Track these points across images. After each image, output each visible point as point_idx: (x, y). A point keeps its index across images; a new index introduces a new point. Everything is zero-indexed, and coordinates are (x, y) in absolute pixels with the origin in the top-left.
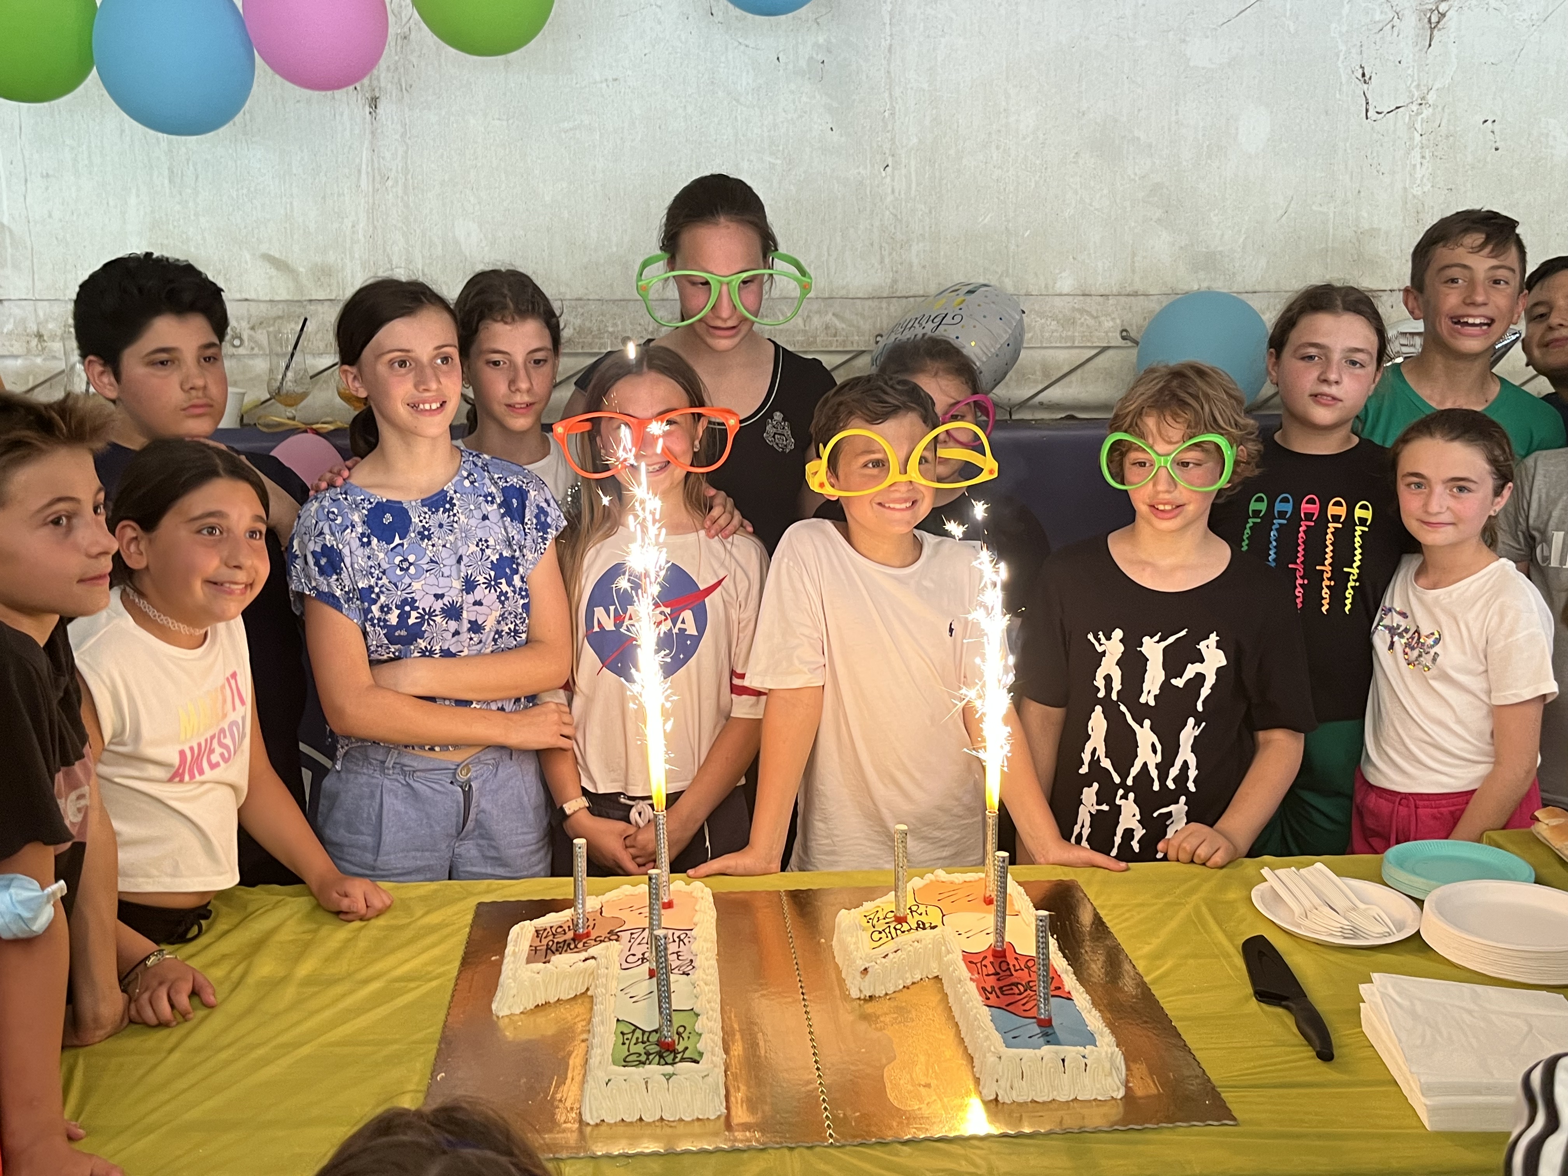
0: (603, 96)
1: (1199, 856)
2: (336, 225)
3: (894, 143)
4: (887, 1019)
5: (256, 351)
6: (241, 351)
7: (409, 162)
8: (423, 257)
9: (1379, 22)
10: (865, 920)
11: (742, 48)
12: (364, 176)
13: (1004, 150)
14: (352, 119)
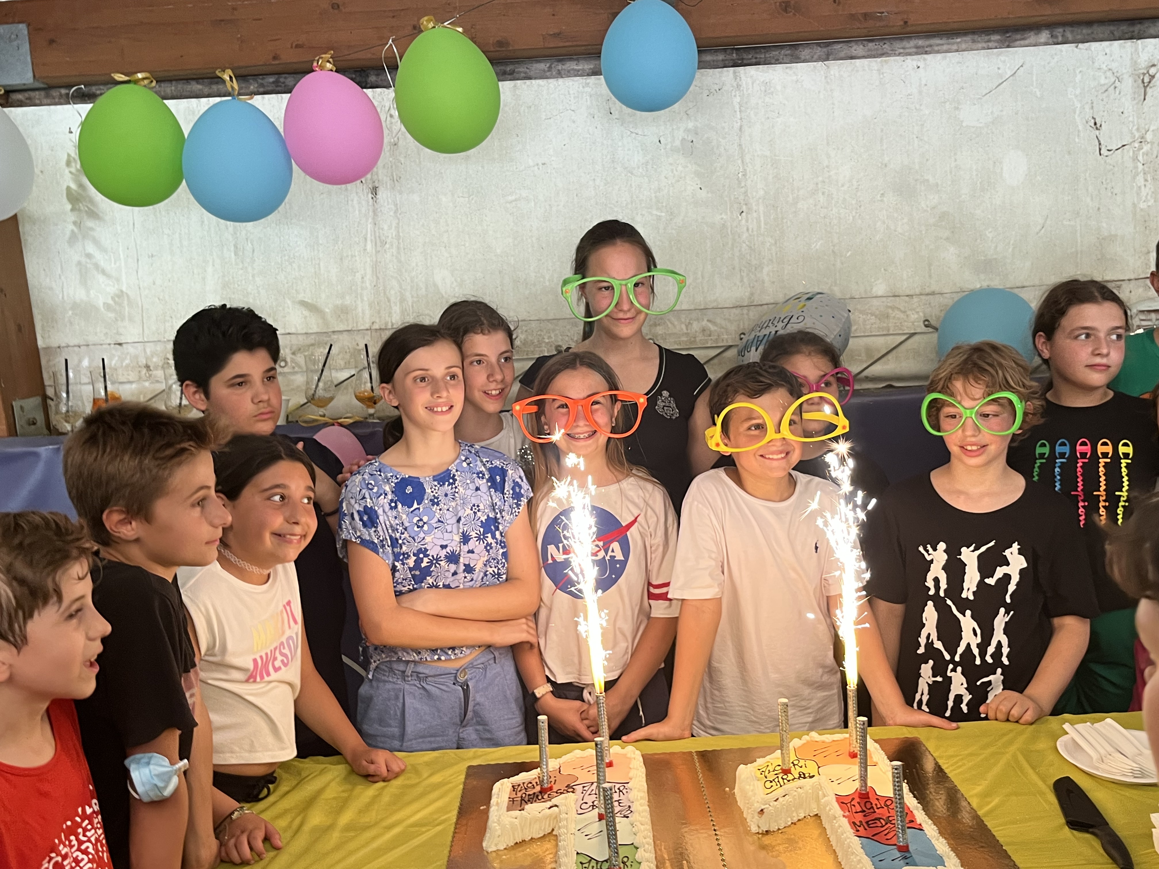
0: (535, 176)
1: (1013, 716)
2: (350, 278)
3: (747, 195)
4: (781, 848)
5: (296, 369)
6: (286, 370)
7: (400, 230)
8: (412, 297)
9: (1104, 85)
10: (759, 772)
11: (633, 135)
12: (369, 242)
13: (828, 195)
14: (359, 203)
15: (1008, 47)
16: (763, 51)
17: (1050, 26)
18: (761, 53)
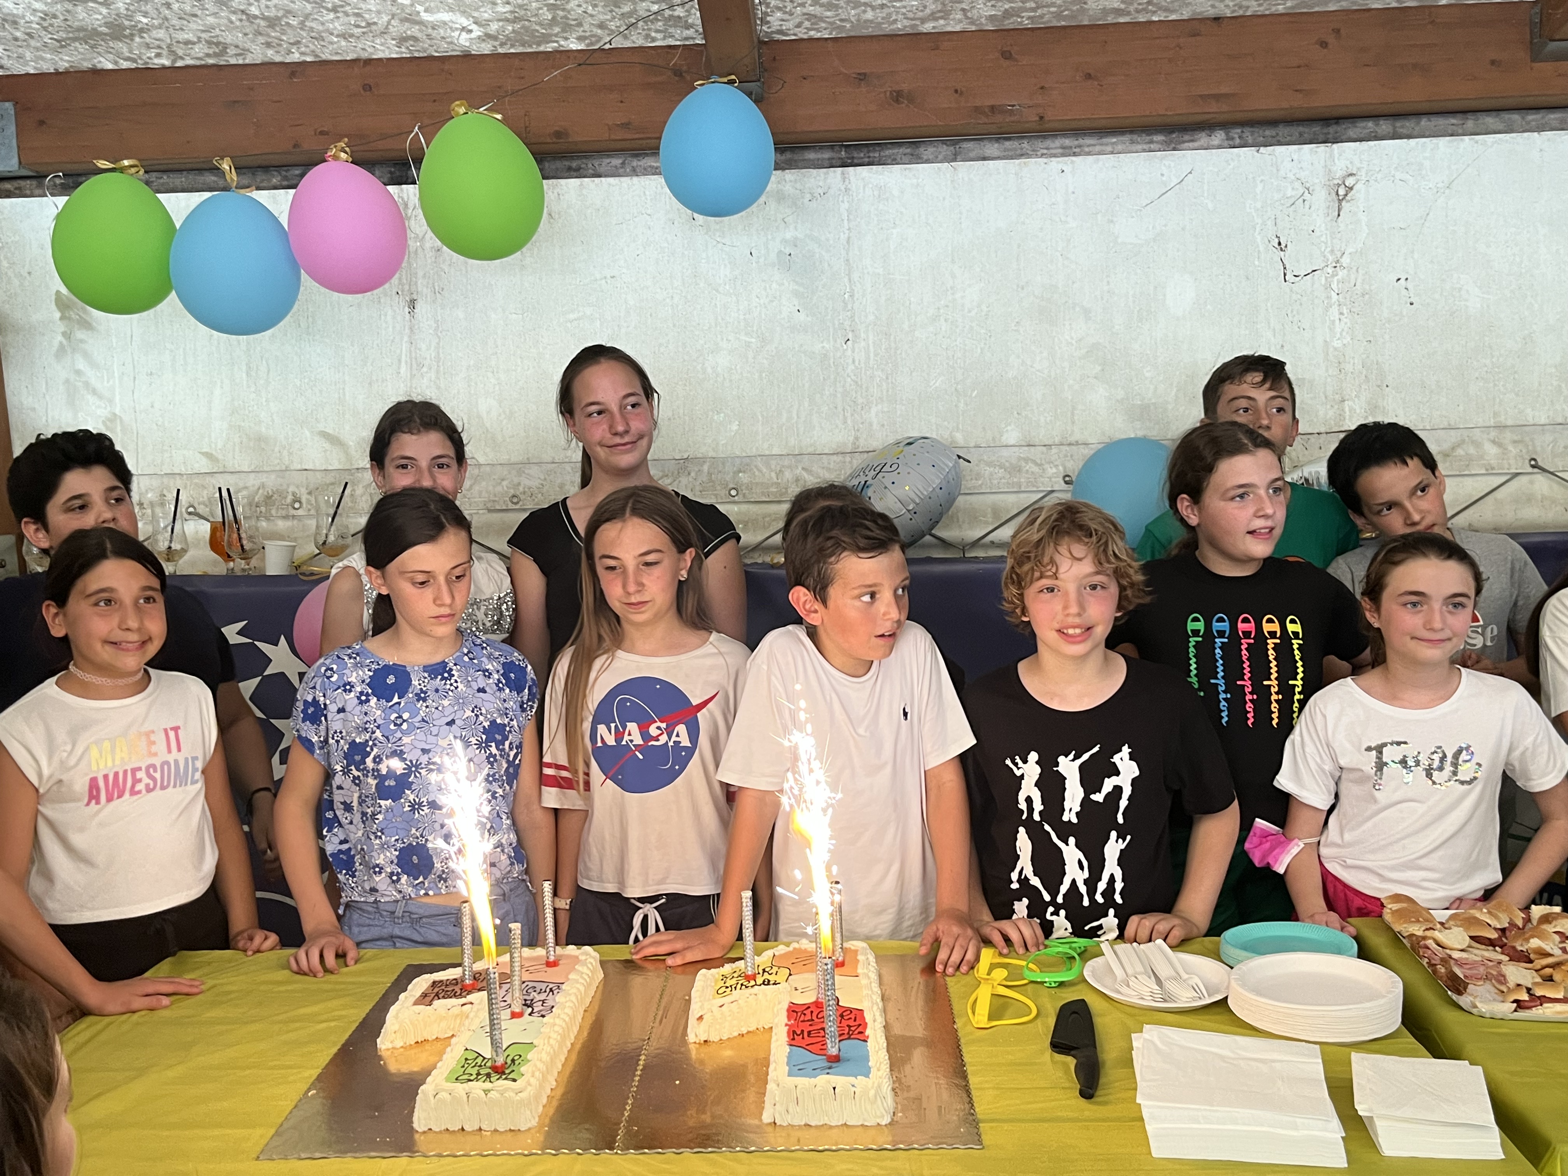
0: (602, 291)
3: (854, 320)
5: (312, 512)
6: (300, 512)
7: (441, 351)
9: (1291, 197)
11: (720, 245)
12: (403, 364)
13: (952, 322)
14: (394, 318)
15: (1174, 149)
16: (877, 149)
17: (1225, 125)
18: (875, 151)
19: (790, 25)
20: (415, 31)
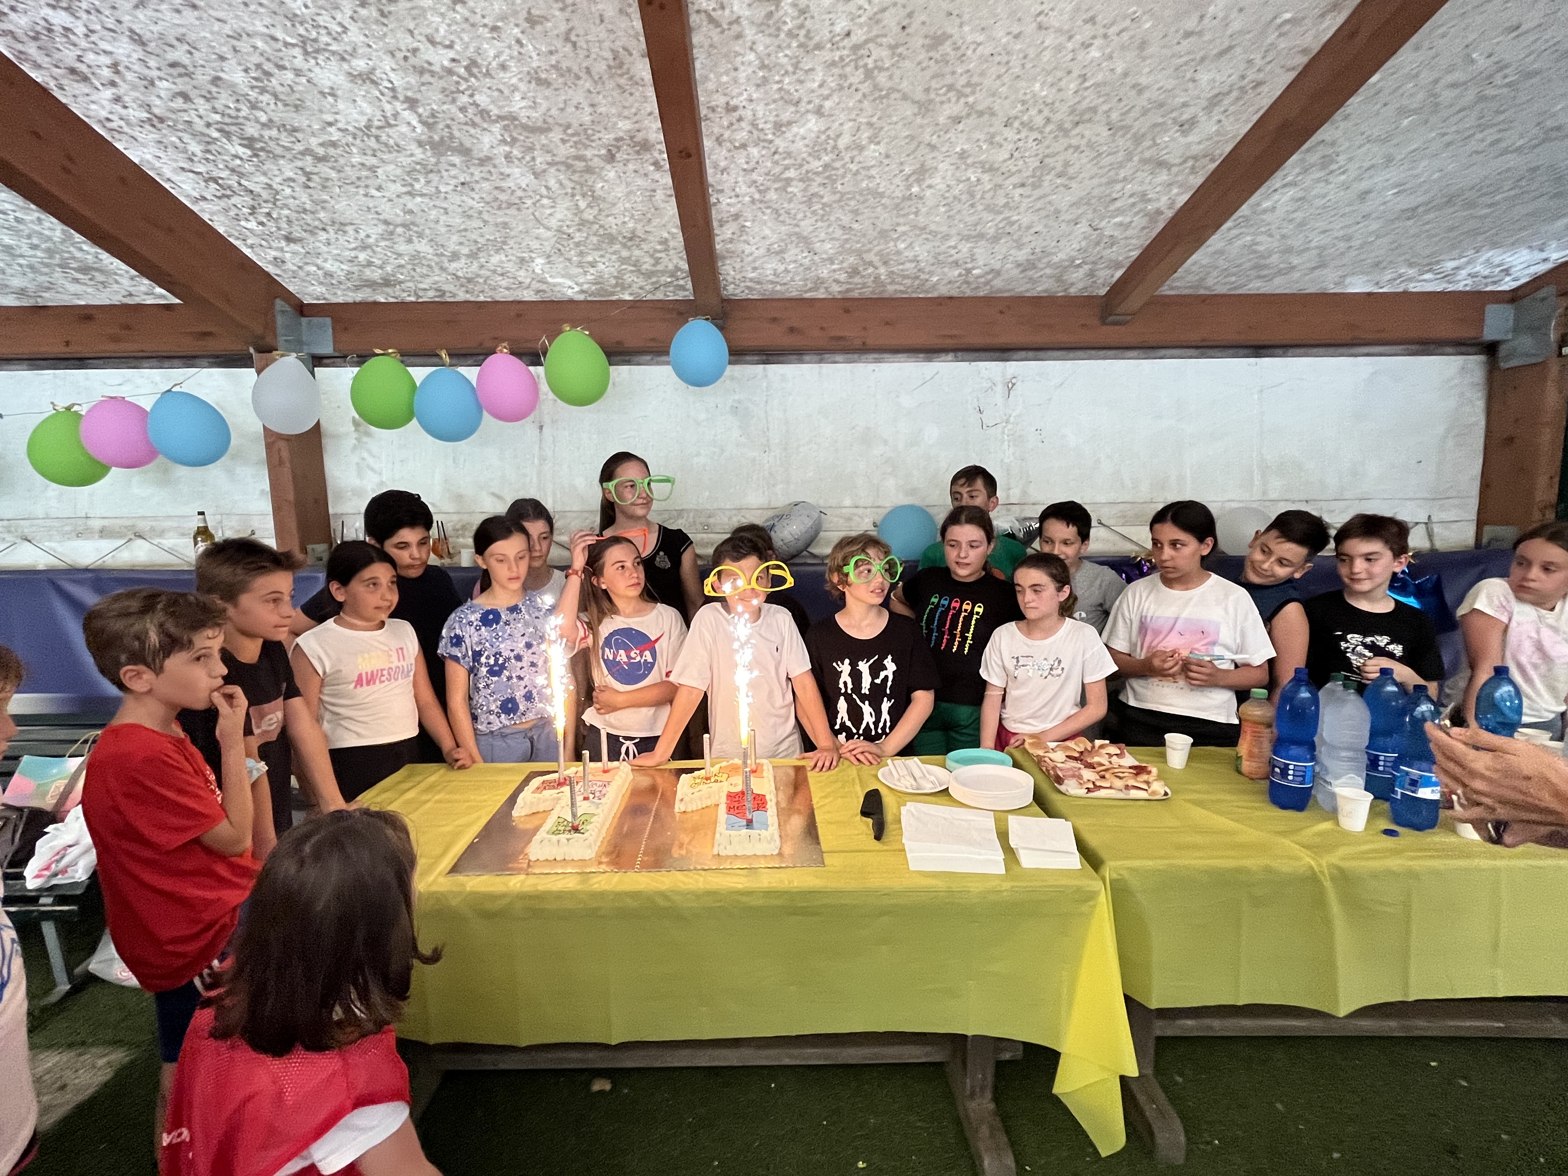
0: (641, 424)
2: (524, 480)
3: (769, 442)
7: (556, 453)
8: (561, 493)
9: (986, 387)
12: (537, 459)
14: (531, 434)
15: (929, 361)
16: (782, 356)
17: (954, 350)
19: (737, 291)
20: (544, 287)
